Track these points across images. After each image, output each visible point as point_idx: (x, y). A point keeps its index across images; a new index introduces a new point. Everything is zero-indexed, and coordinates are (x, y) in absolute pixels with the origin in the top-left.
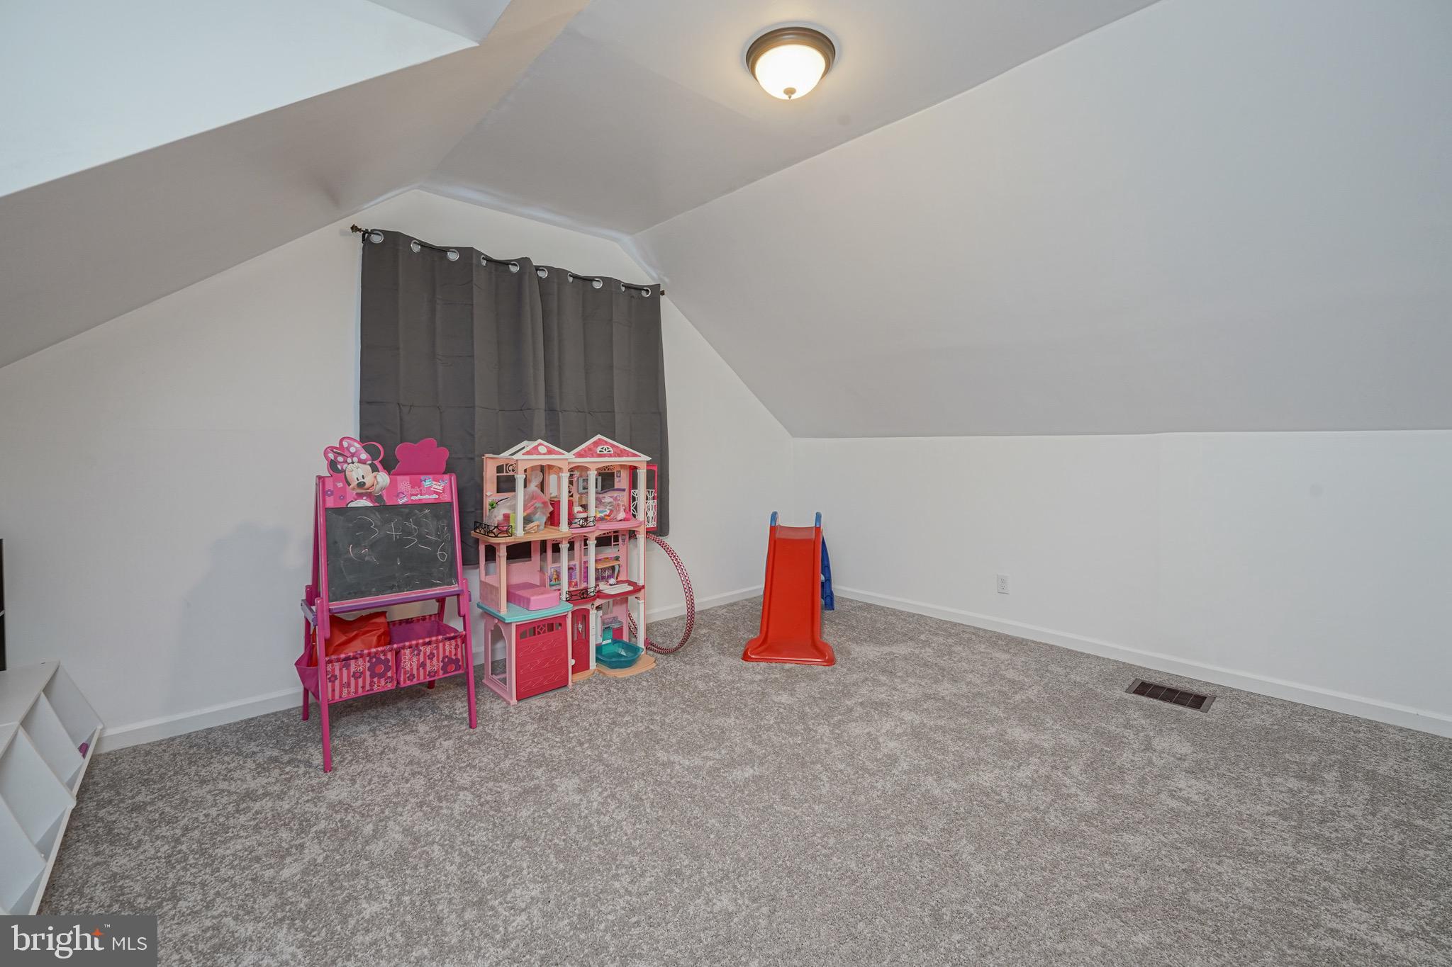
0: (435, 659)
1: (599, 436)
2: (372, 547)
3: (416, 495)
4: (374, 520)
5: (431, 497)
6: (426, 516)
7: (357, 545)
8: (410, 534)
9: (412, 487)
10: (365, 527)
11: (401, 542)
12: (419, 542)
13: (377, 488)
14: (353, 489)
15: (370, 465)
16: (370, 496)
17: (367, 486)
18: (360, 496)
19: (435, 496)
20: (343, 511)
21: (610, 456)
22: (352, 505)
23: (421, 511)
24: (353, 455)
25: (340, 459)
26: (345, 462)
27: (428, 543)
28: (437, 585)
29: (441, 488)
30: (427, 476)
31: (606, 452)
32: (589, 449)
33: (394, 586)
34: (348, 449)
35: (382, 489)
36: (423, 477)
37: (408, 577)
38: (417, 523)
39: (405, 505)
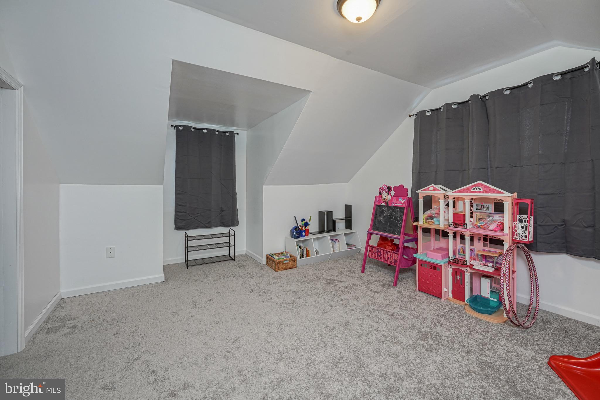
0: (392, 258)
1: (480, 182)
2: (384, 217)
3: (396, 203)
4: (385, 209)
5: (400, 205)
6: (398, 211)
7: (380, 216)
8: (393, 216)
9: (396, 201)
10: (383, 211)
11: (390, 218)
12: (395, 219)
13: (388, 200)
14: (383, 200)
15: (388, 193)
16: (385, 202)
17: (386, 199)
18: (384, 202)
19: (402, 205)
20: (379, 206)
21: (480, 192)
22: (381, 204)
23: (397, 209)
24: (385, 190)
25: (382, 191)
26: (383, 192)
27: (397, 220)
28: (396, 234)
29: (404, 202)
30: (401, 198)
31: (476, 190)
32: (468, 188)
33: (386, 231)
34: (384, 188)
35: (388, 201)
36: (399, 198)
37: (389, 229)
38: (396, 213)
39: (393, 207)
